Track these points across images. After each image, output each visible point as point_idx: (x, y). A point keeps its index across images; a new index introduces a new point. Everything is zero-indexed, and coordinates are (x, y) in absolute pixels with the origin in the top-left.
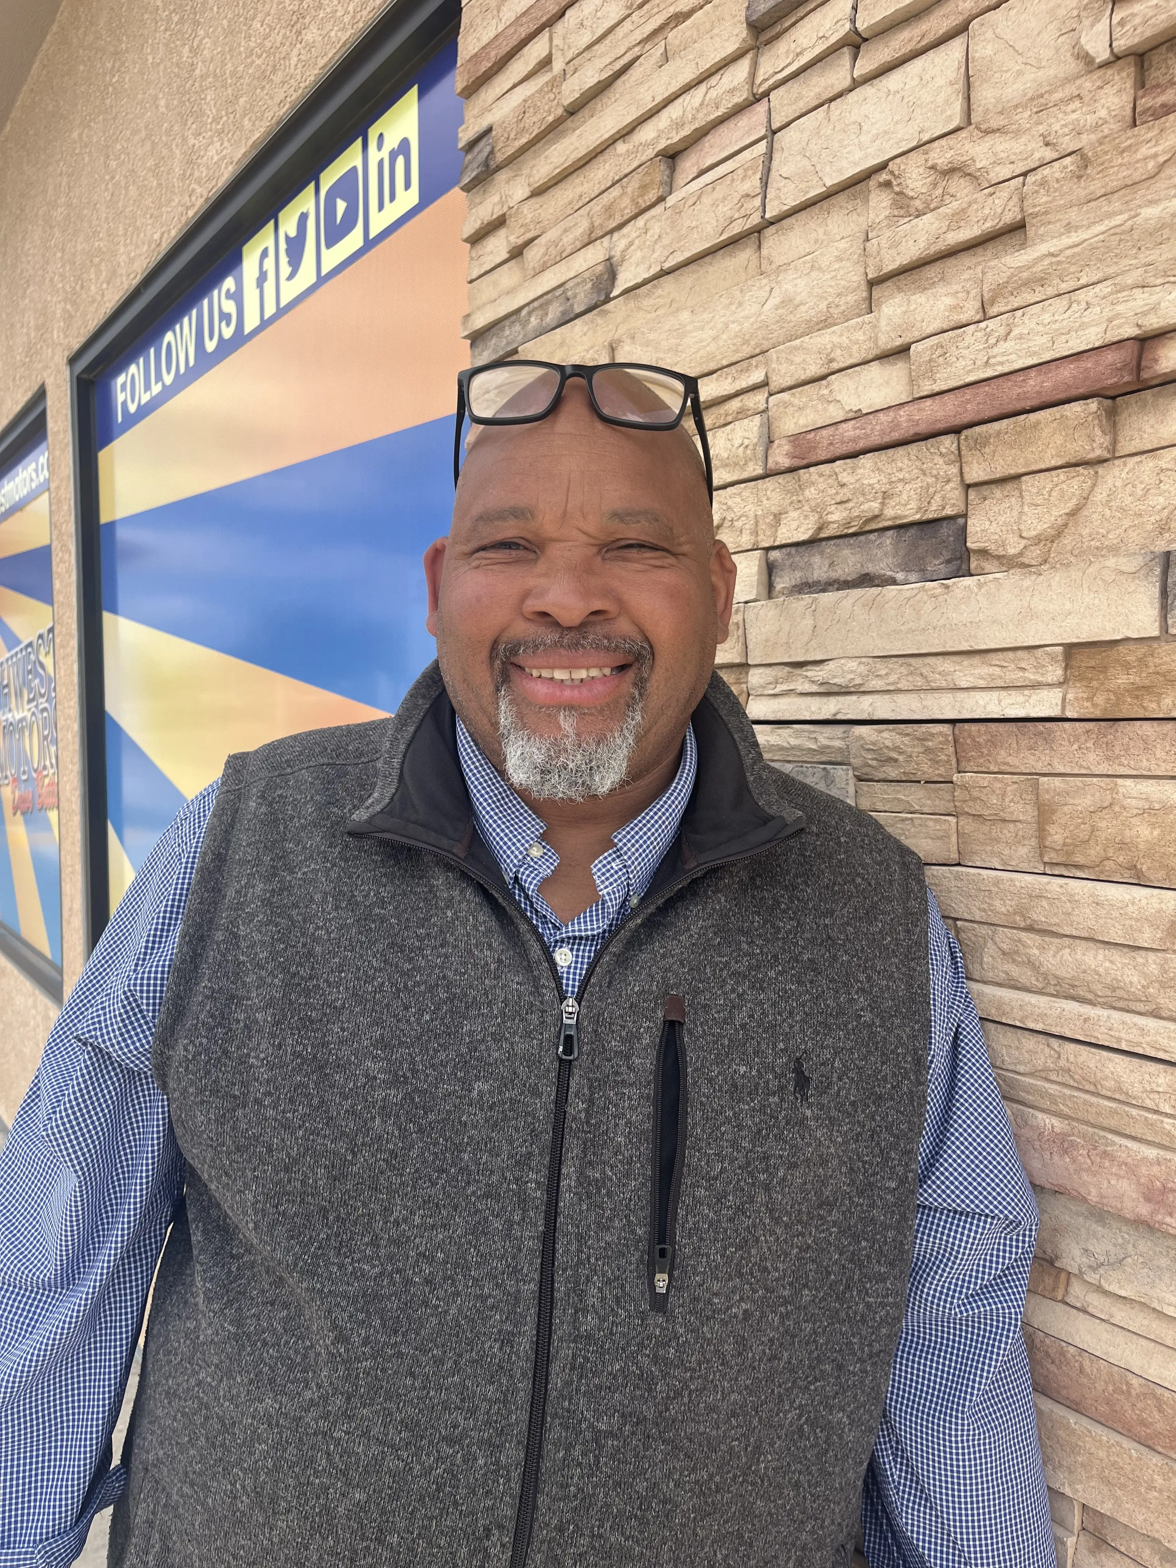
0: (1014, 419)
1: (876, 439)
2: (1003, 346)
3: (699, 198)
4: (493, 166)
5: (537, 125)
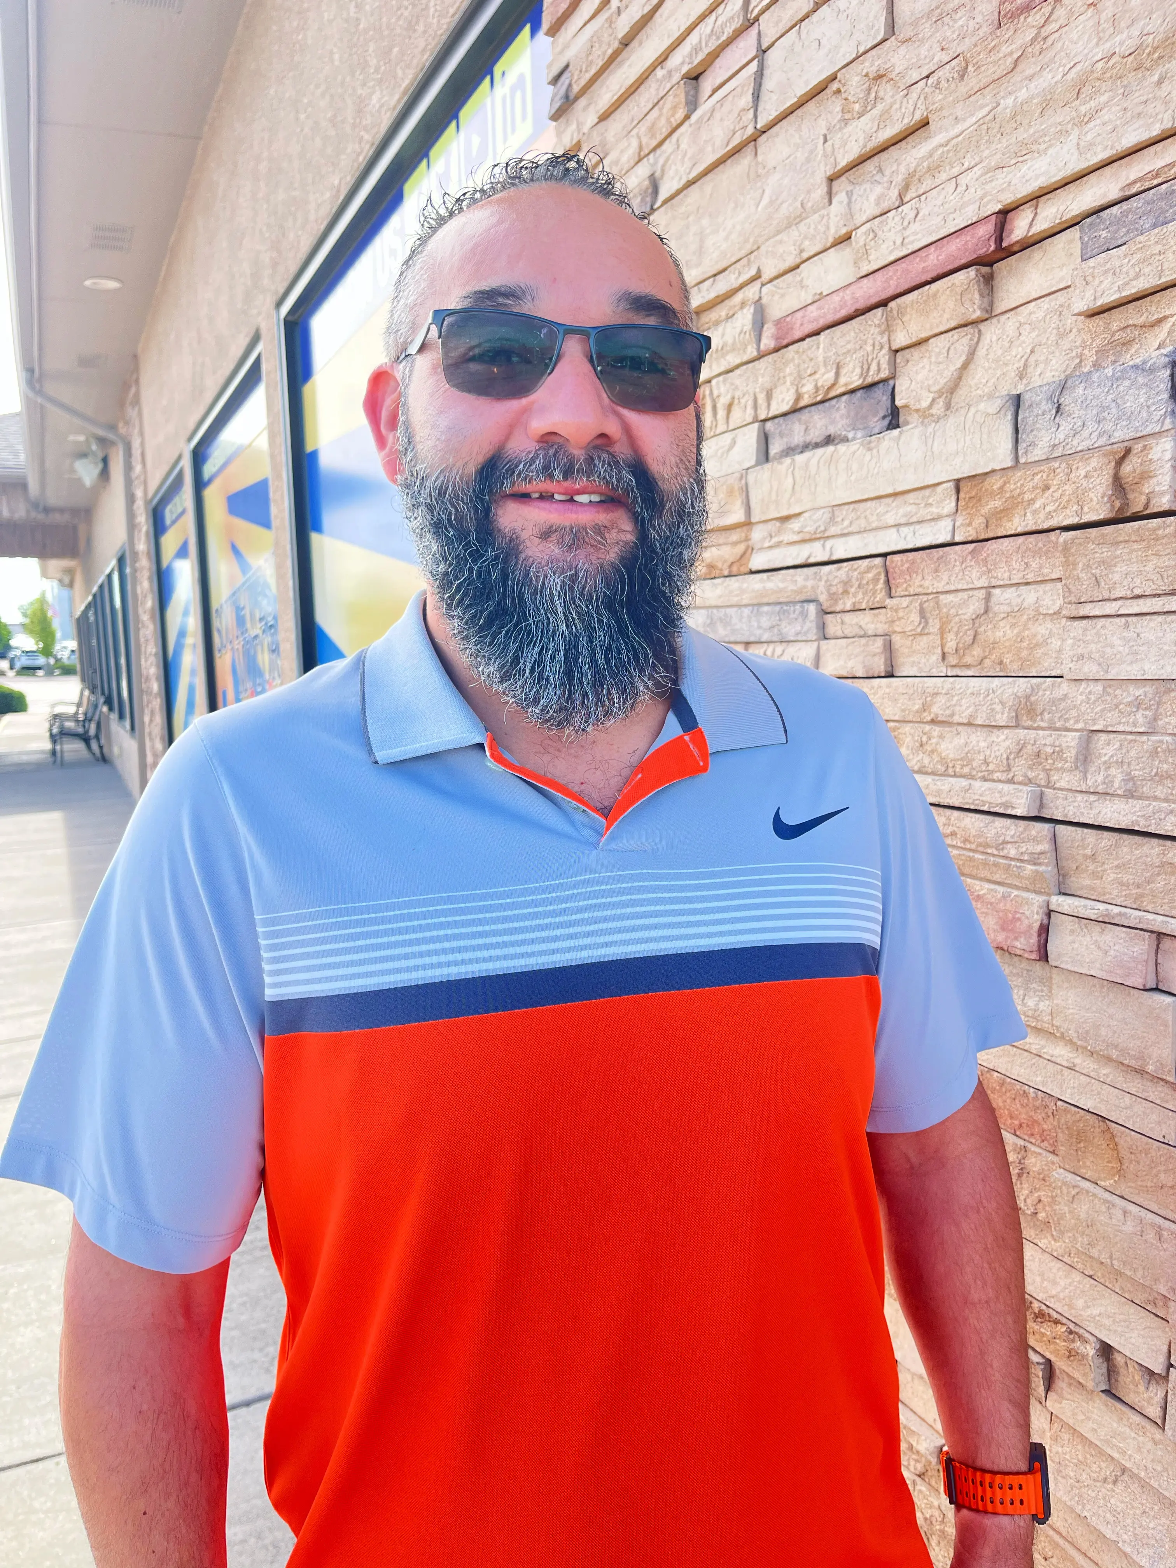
0: (920, 290)
1: (831, 318)
2: (914, 227)
3: (711, 115)
4: (572, 97)
5: (601, 58)
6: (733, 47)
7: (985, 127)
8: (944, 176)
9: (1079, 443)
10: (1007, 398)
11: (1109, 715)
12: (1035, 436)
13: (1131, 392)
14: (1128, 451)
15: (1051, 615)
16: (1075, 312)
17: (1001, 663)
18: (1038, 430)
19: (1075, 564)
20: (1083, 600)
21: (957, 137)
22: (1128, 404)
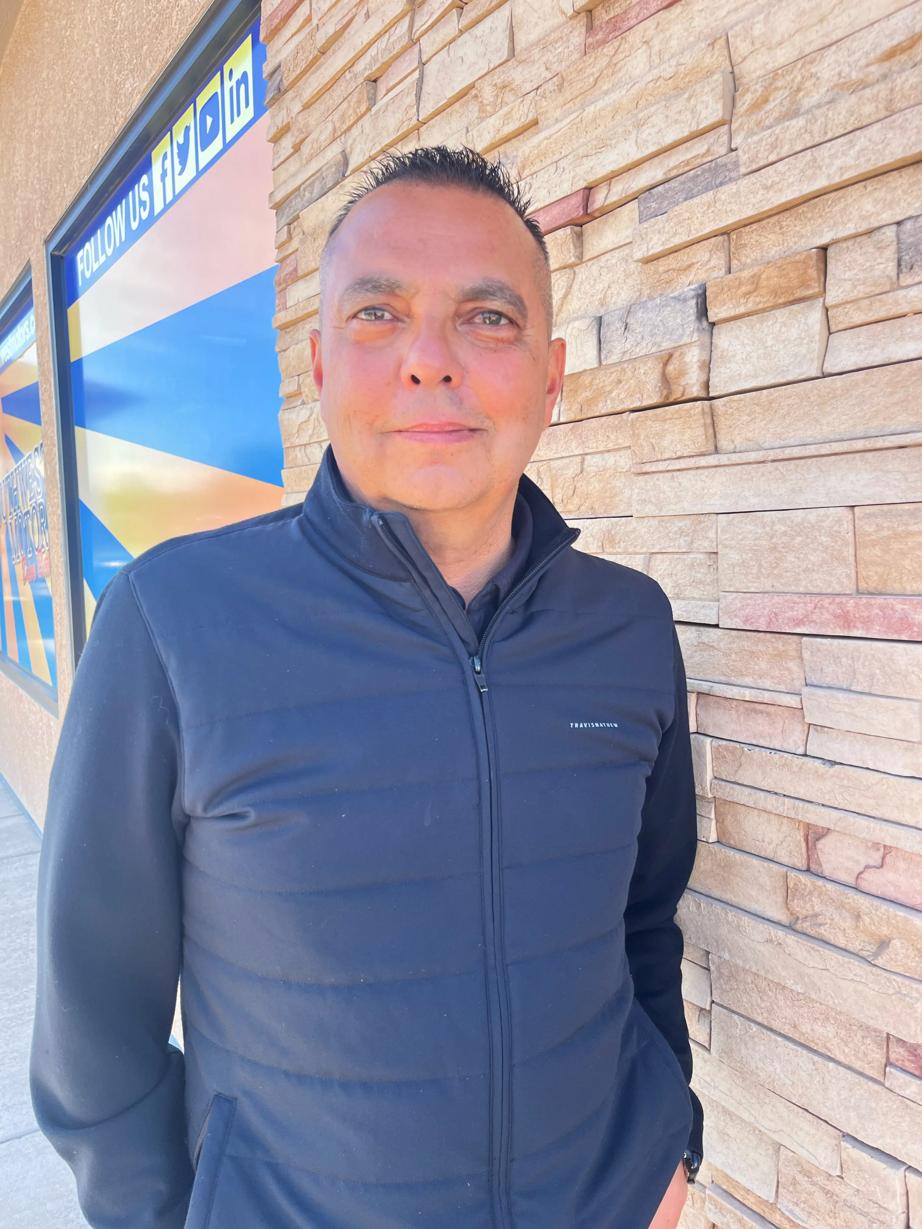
3: (386, 108)
4: (282, 90)
5: (305, 61)
6: (401, 59)
7: (574, 126)
8: (549, 161)
9: (641, 351)
10: (593, 319)
11: (663, 541)
12: (612, 346)
13: (672, 315)
14: (671, 356)
15: (624, 473)
16: (636, 259)
17: (592, 508)
18: (613, 341)
19: (639, 436)
20: (644, 461)
21: (557, 132)
22: (670, 324)
